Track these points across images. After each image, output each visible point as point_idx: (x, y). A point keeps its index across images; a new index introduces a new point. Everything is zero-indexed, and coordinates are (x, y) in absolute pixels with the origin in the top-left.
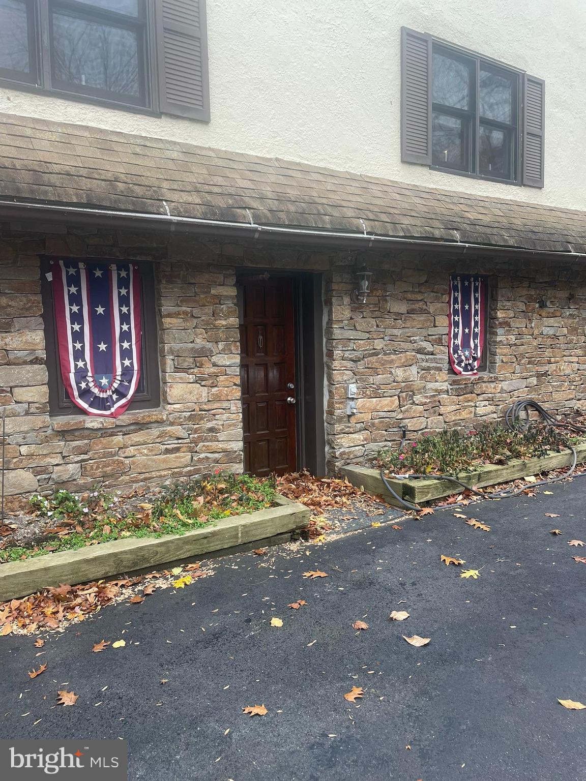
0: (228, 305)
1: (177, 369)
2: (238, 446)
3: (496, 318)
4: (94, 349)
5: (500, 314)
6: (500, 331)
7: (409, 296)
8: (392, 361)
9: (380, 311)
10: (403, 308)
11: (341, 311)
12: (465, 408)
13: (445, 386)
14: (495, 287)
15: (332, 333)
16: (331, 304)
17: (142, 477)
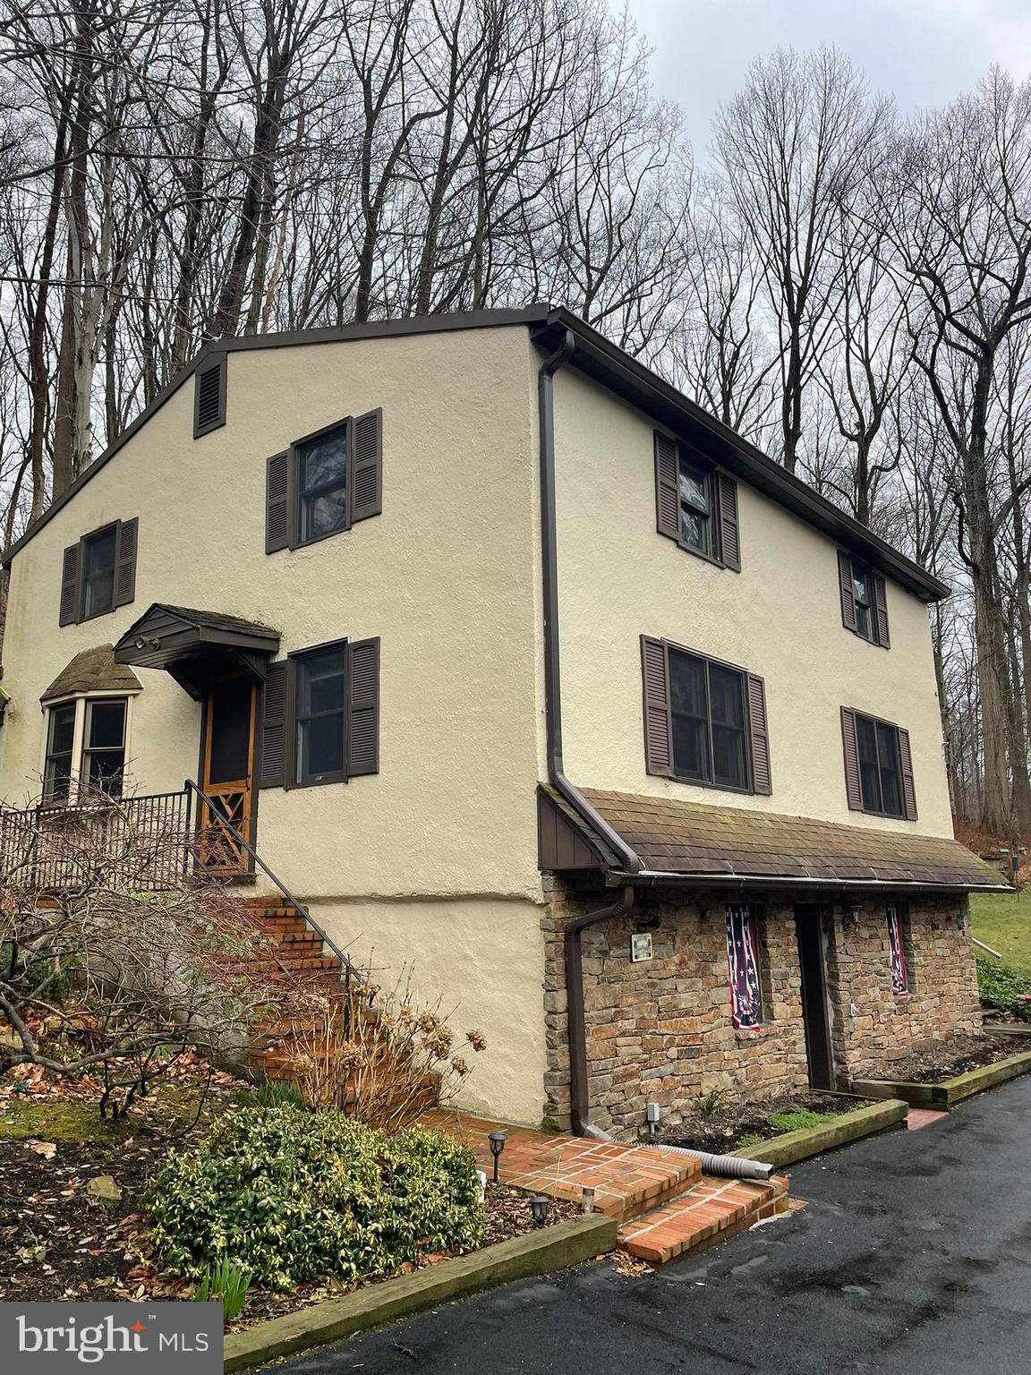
0: (792, 937)
1: (778, 991)
2: (804, 1058)
3: (911, 941)
4: (739, 974)
5: (913, 938)
6: (915, 953)
7: (870, 923)
8: (866, 982)
9: (858, 939)
10: (865, 933)
11: (840, 939)
12: (905, 1026)
13: (894, 1007)
14: (907, 912)
15: (836, 958)
16: (833, 931)
17: (768, 1082)
